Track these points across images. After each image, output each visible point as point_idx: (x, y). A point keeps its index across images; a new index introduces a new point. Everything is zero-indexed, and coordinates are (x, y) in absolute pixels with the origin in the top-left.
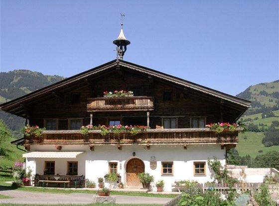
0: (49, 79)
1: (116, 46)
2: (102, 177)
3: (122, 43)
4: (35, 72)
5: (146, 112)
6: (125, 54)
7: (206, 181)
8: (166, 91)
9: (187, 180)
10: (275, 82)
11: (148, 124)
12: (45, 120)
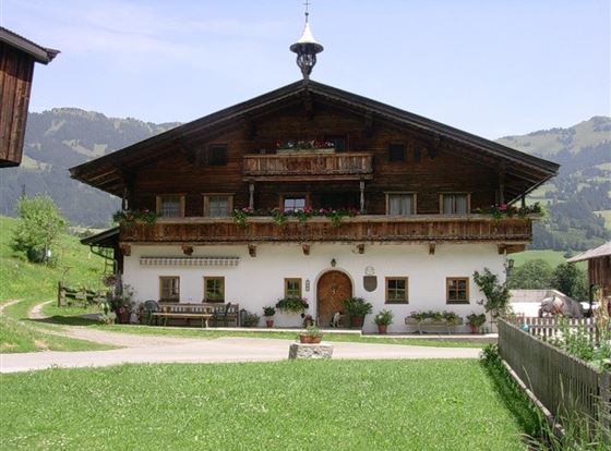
0: (117, 126)
1: (296, 55)
2: (273, 305)
3: (307, 49)
4: (92, 112)
5: (358, 182)
6: (313, 69)
7: (470, 314)
8: (393, 143)
9: (434, 312)
10: (532, 134)
11: (362, 206)
12: (158, 198)
